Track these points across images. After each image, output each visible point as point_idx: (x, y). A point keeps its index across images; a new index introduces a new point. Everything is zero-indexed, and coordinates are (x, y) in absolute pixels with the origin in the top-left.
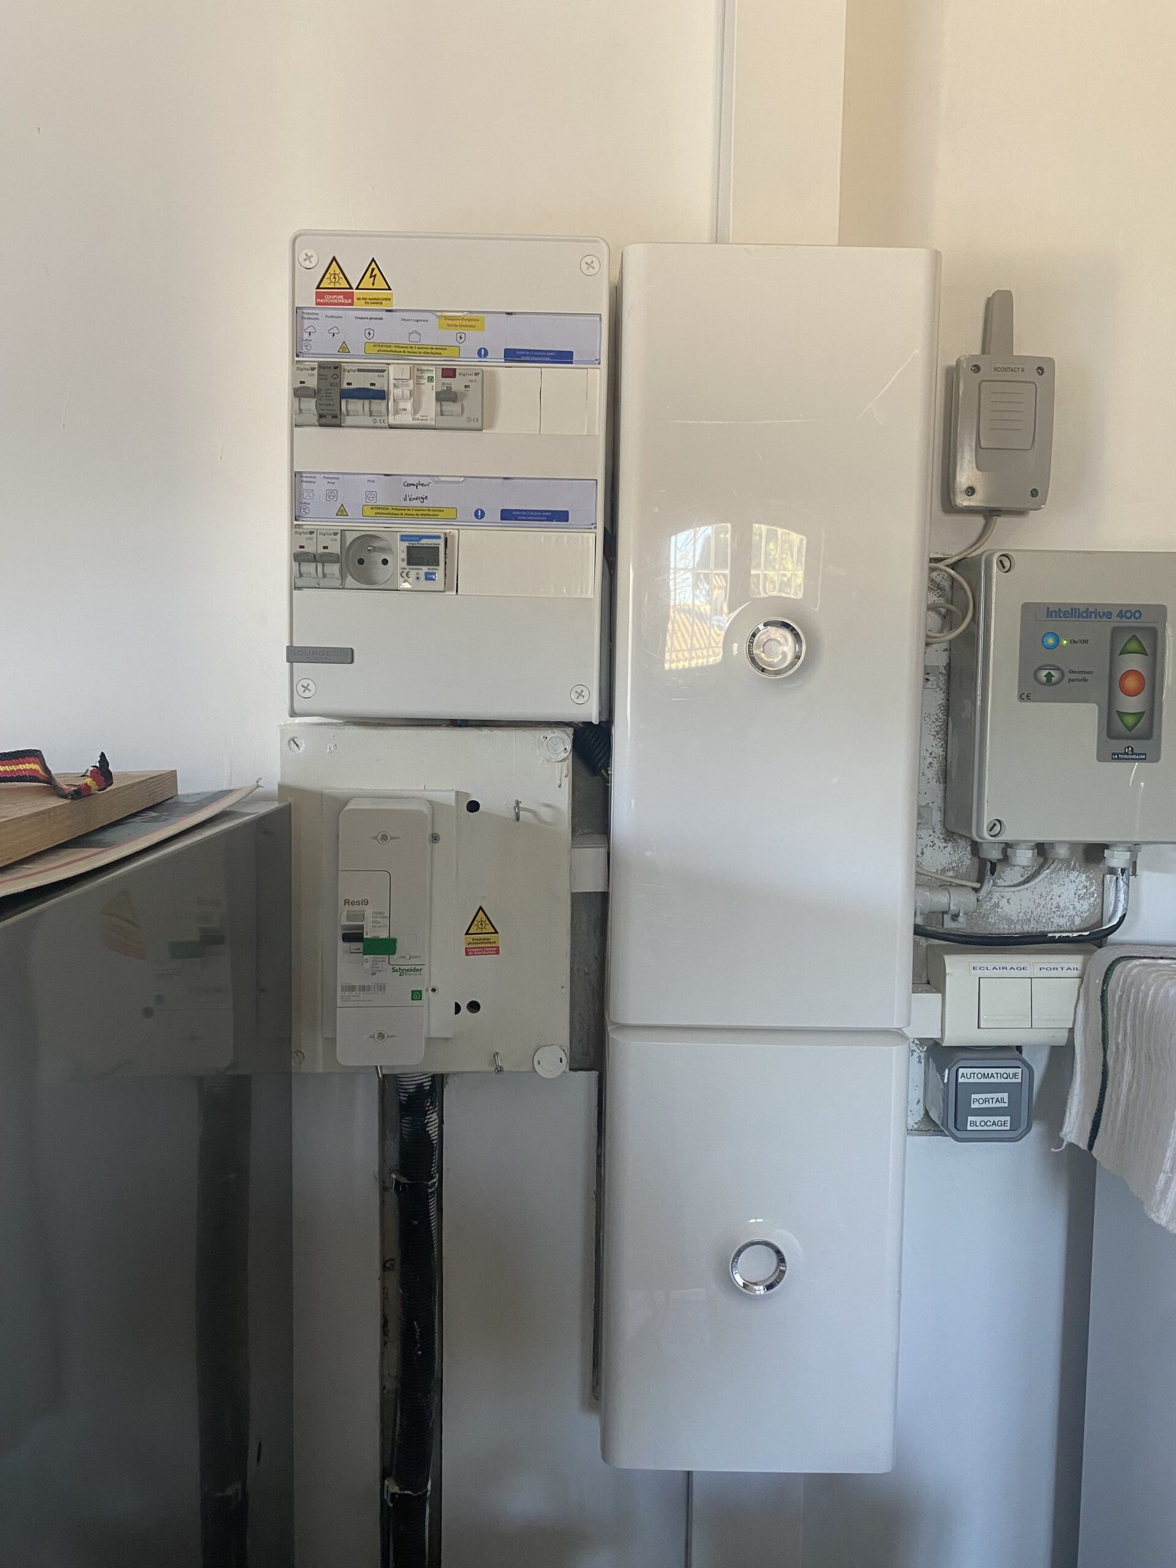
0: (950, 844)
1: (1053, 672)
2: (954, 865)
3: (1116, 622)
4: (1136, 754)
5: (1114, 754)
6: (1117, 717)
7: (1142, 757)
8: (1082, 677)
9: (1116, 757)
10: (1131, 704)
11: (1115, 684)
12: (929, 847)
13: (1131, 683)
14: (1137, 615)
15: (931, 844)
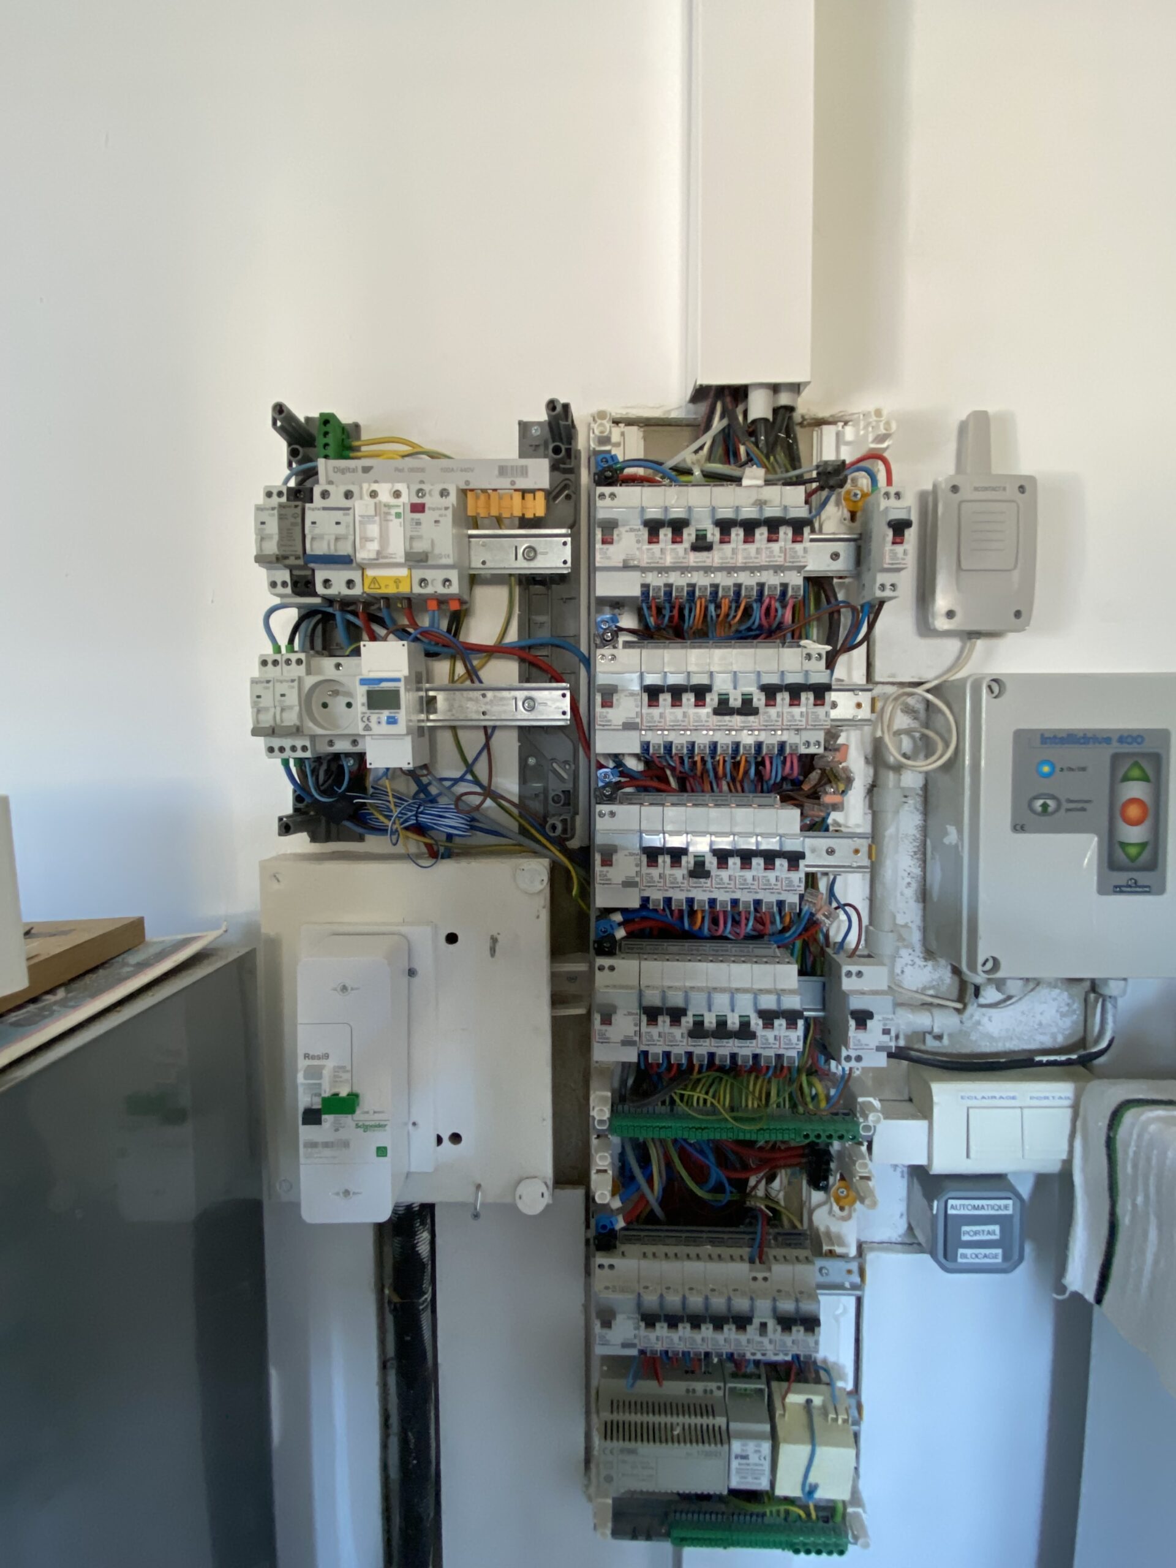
0: (930, 963)
1: (1049, 802)
2: (934, 983)
3: (1116, 747)
4: (1140, 887)
5: (1116, 887)
6: (1117, 847)
7: (1147, 890)
8: (1080, 806)
9: (1119, 890)
10: (1133, 834)
11: (1116, 812)
12: (909, 967)
13: (1134, 812)
14: (1139, 740)
15: (910, 963)
